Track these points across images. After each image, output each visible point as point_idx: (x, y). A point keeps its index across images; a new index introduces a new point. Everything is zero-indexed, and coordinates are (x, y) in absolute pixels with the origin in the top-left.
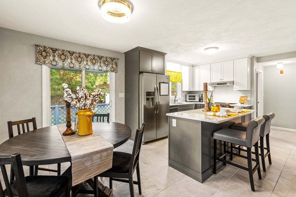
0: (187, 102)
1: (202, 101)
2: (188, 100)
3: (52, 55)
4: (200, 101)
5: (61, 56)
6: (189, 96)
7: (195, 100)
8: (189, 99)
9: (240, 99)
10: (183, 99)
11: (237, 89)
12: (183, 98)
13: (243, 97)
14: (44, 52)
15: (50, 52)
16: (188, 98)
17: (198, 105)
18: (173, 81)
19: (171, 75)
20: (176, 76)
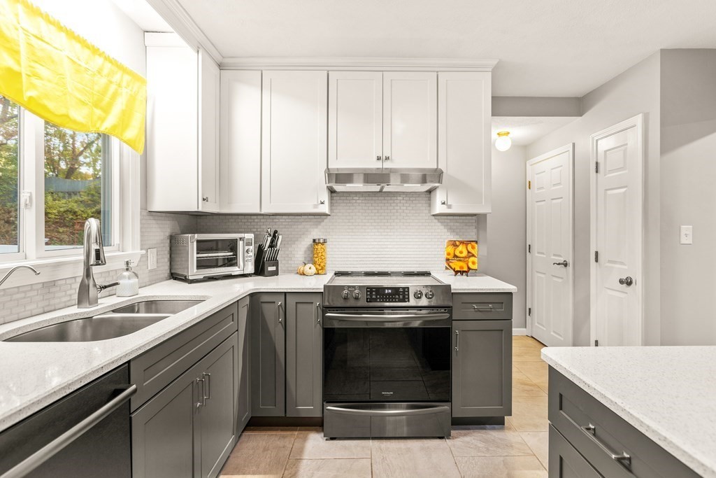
0: (185, 279)
1: (274, 268)
2: (193, 272)
4: (260, 270)
6: (203, 246)
7: (235, 264)
8: (201, 265)
9: (449, 254)
10: (152, 263)
11: (449, 207)
12: (156, 260)
13: (462, 242)
16: (193, 255)
17: (265, 298)
18: (67, 116)
19: (34, 41)
20: (96, 88)
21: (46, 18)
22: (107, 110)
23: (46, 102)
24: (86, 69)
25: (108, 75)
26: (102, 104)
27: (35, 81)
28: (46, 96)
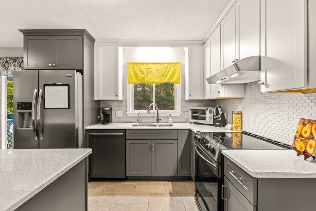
3: (12, 65)
5: (21, 64)
7: (205, 119)
9: (297, 132)
10: (187, 116)
11: (268, 86)
13: (309, 121)
14: (7, 63)
15: (10, 62)
16: (190, 114)
18: (153, 82)
19: (147, 69)
20: (163, 72)
21: (150, 64)
22: (166, 76)
23: (149, 80)
24: (160, 69)
25: (166, 67)
26: (165, 75)
27: (147, 77)
28: (149, 79)
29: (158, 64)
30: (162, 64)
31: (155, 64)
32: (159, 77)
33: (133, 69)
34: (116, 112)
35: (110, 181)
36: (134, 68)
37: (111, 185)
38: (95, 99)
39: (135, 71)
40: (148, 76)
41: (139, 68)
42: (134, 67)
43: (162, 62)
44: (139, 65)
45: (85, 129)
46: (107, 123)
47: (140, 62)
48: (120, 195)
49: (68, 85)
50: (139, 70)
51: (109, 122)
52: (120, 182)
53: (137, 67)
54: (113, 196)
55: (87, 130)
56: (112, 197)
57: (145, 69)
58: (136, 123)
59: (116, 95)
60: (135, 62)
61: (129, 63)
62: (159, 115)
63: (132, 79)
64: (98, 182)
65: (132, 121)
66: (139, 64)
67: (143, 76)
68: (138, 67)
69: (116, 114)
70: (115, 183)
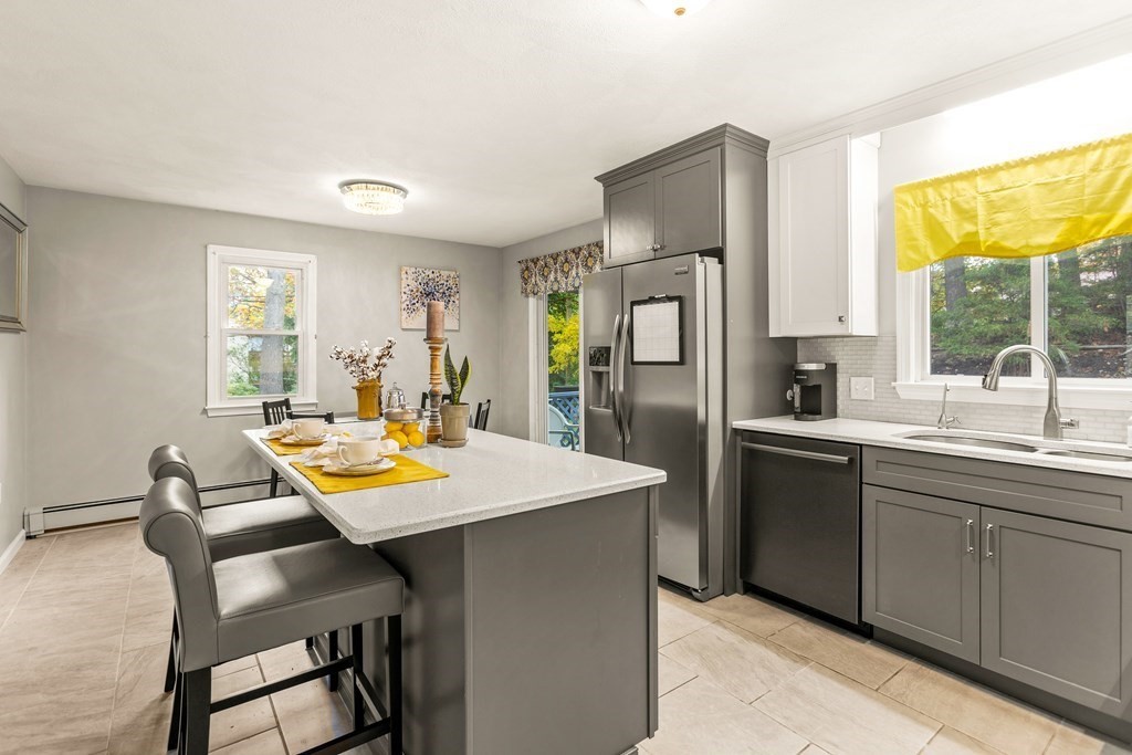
18: (1029, 245)
19: (994, 196)
20: (1087, 191)
21: (1008, 166)
22: (1113, 208)
23: (1003, 243)
24: (1067, 180)
25: (1114, 162)
26: (1102, 205)
27: (994, 230)
28: (1004, 238)
29: (1061, 154)
30: (1082, 150)
31: (1040, 160)
32: (1061, 220)
33: (919, 210)
34: (852, 379)
35: (807, 616)
36: (924, 206)
37: (804, 628)
38: (772, 334)
39: (931, 215)
40: (996, 224)
41: (948, 196)
42: (925, 196)
43: (1083, 141)
44: (948, 185)
45: (728, 426)
46: (810, 417)
47: (954, 171)
48: (818, 672)
49: (680, 299)
50: (949, 208)
51: (820, 414)
52: (843, 634)
53: (941, 196)
54: (795, 662)
55: (736, 431)
56: (791, 663)
57: (980, 198)
58: (936, 429)
59: (840, 319)
60: (929, 178)
61: (900, 190)
62: (1061, 402)
63: (915, 249)
64: (767, 605)
65: (918, 417)
66: (951, 179)
67: (969, 228)
68: (947, 194)
69: (853, 388)
70: (822, 628)
